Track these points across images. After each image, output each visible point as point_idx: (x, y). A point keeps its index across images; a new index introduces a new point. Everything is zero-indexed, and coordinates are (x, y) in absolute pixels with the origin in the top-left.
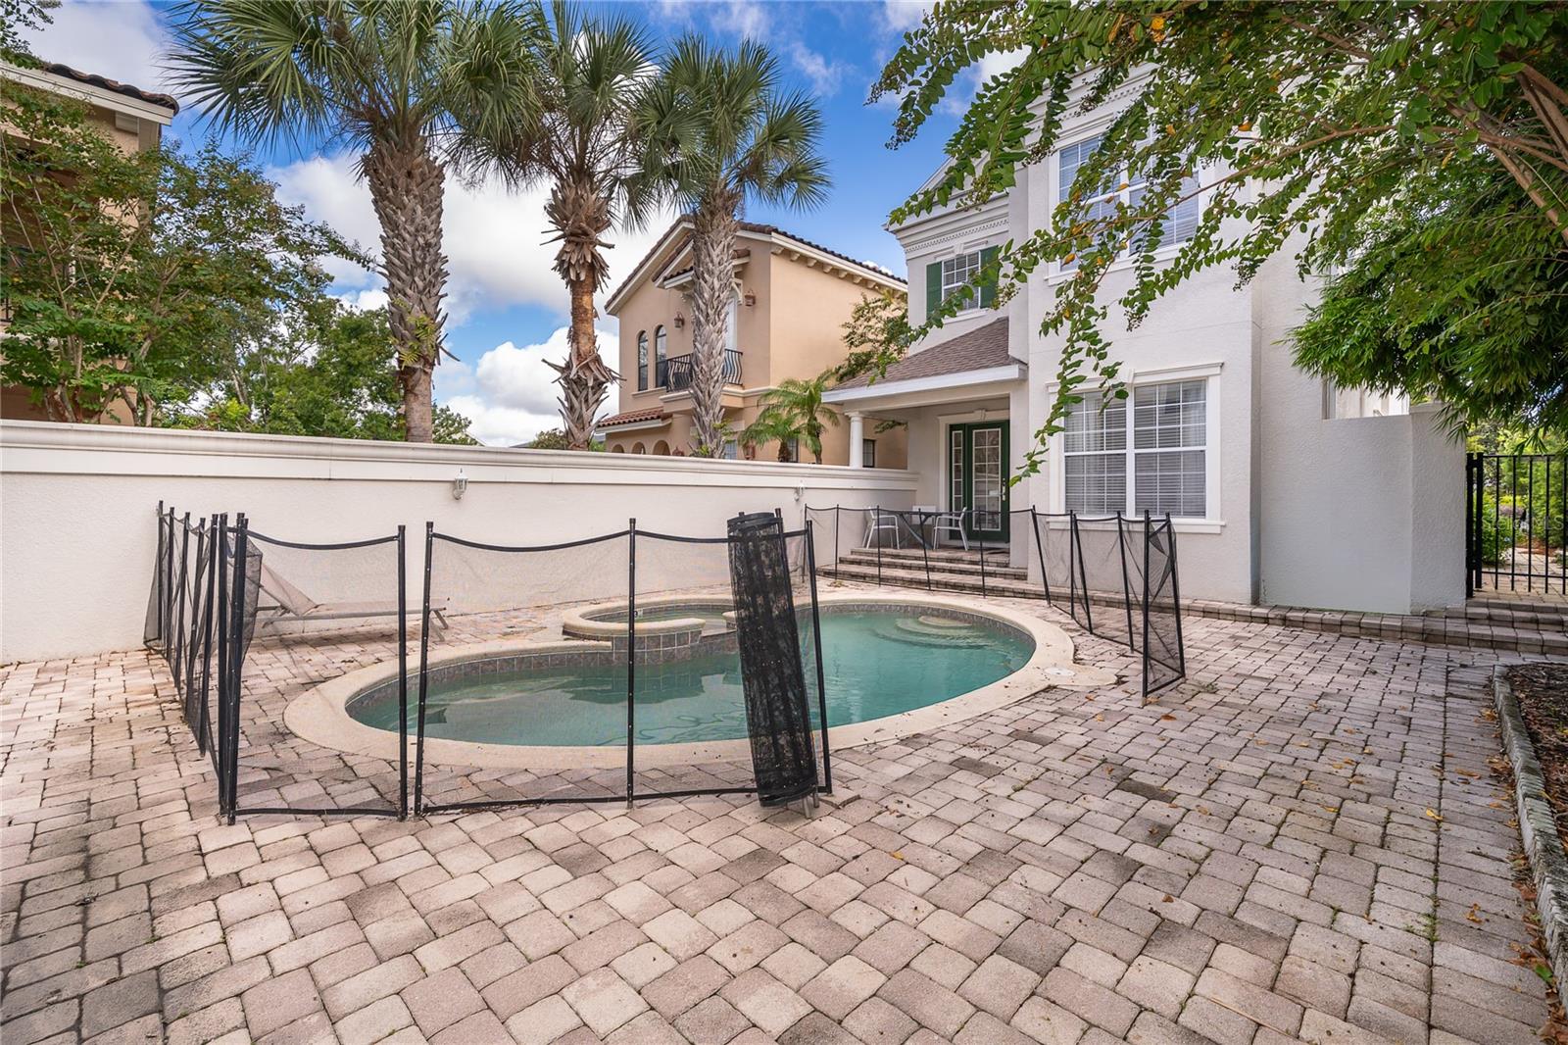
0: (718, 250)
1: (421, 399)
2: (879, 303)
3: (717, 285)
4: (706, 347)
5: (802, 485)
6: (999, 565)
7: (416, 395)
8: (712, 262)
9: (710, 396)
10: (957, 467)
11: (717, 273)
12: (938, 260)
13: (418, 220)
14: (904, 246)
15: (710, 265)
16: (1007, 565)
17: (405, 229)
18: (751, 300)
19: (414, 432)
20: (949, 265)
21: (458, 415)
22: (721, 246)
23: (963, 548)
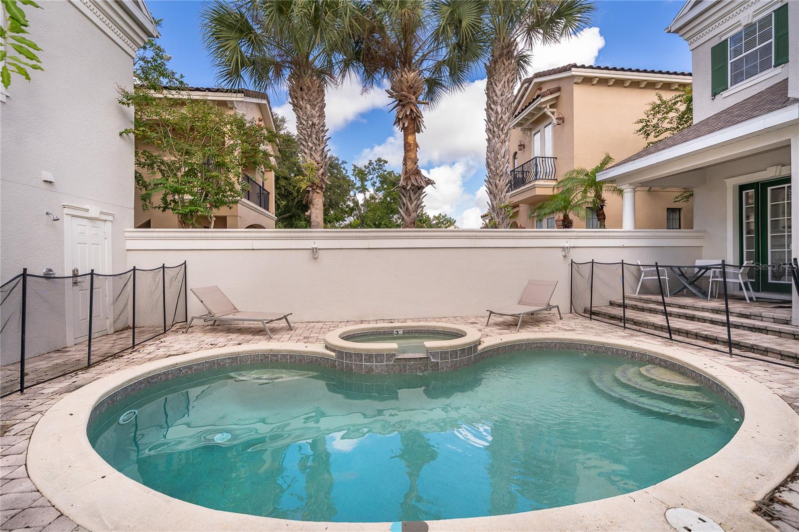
0: (500, 86)
1: (315, 206)
2: (679, 99)
3: (499, 110)
4: (493, 154)
5: (567, 245)
6: (776, 321)
7: (313, 204)
8: (496, 95)
9: (496, 187)
10: (748, 224)
11: (499, 101)
12: (723, 39)
13: (308, 113)
14: (687, 40)
15: (495, 98)
16: (787, 322)
17: (303, 119)
18: (561, 120)
19: (313, 224)
20: (736, 38)
21: (450, 218)
22: (502, 82)
23: (744, 299)
